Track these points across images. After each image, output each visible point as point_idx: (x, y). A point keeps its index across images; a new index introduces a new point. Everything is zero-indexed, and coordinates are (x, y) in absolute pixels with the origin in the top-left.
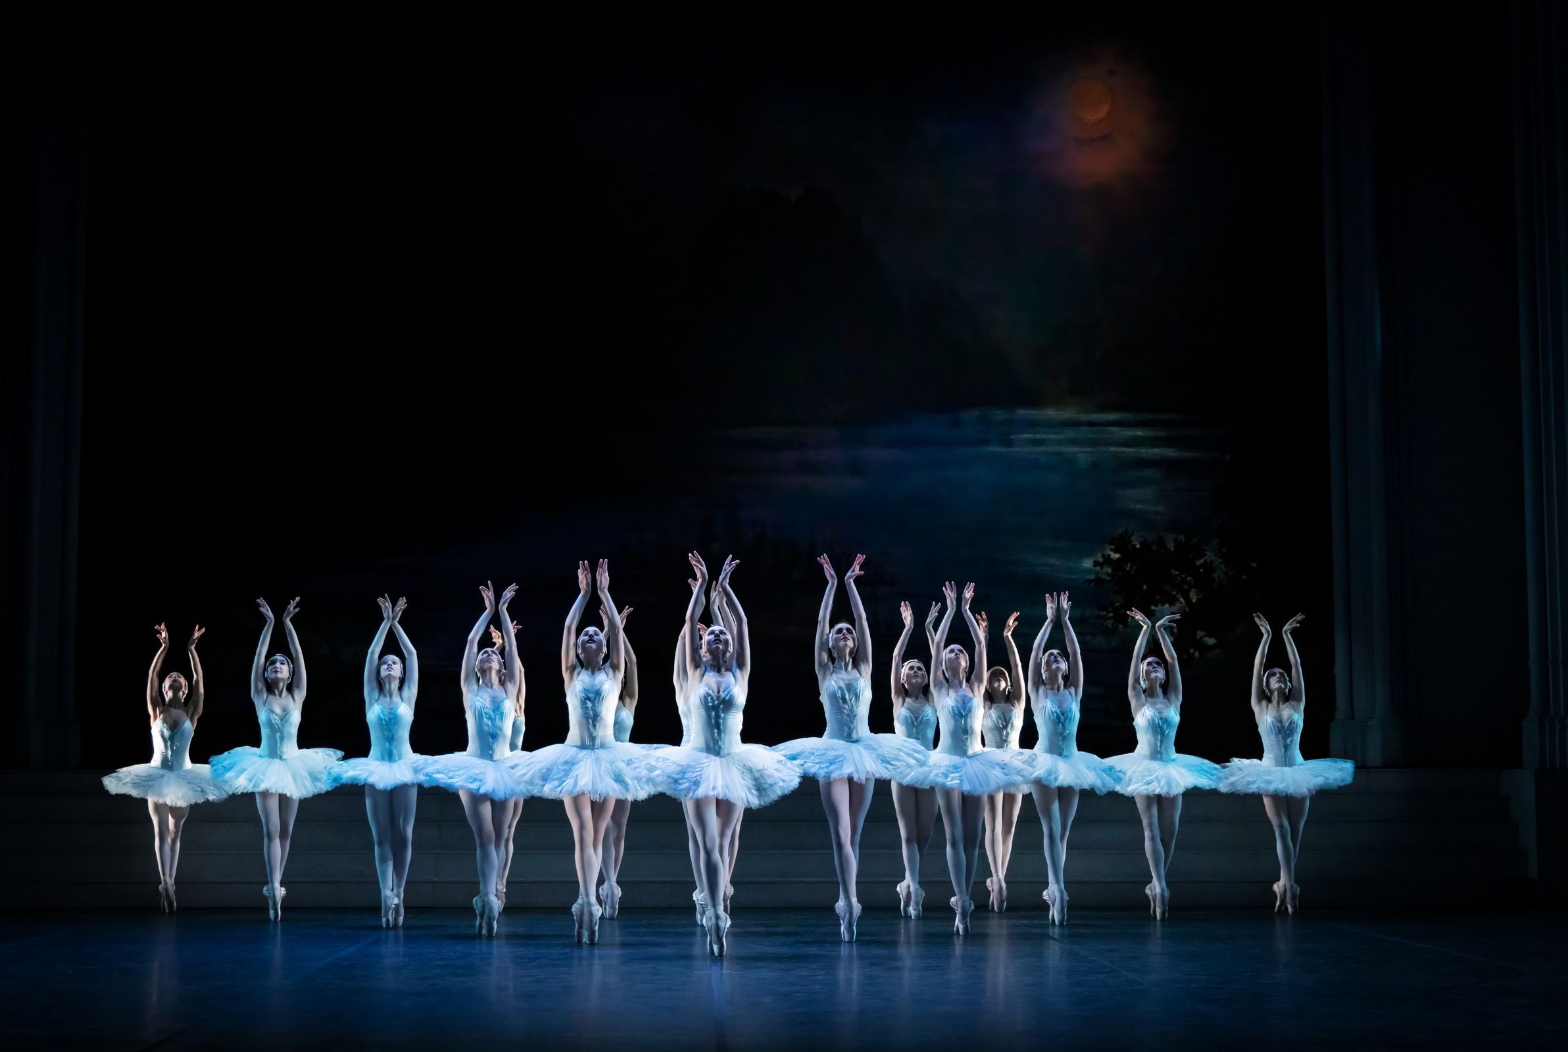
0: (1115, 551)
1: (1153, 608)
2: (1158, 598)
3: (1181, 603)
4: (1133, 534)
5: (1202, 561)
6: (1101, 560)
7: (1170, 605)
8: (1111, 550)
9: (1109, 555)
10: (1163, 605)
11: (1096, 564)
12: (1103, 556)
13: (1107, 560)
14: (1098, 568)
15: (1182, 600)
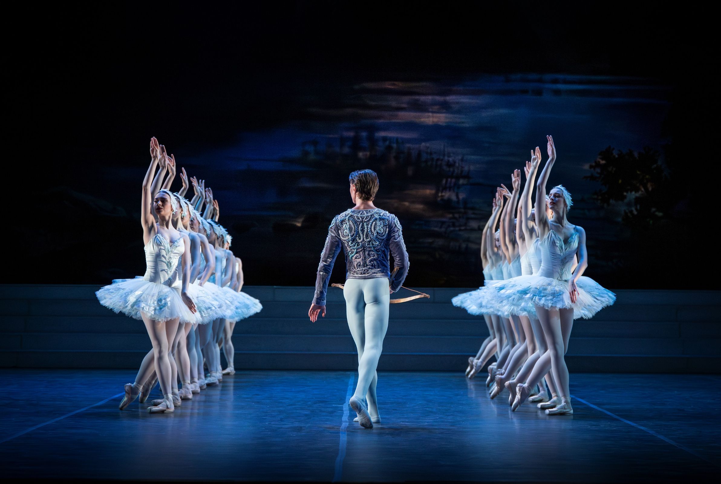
0: (602, 159)
1: (625, 194)
2: (629, 187)
3: (642, 191)
4: (614, 149)
5: (655, 166)
6: (594, 164)
7: (636, 192)
8: (600, 158)
9: (599, 162)
10: (631, 192)
11: (591, 167)
12: (596, 162)
13: (598, 165)
14: (592, 169)
15: (643, 189)
